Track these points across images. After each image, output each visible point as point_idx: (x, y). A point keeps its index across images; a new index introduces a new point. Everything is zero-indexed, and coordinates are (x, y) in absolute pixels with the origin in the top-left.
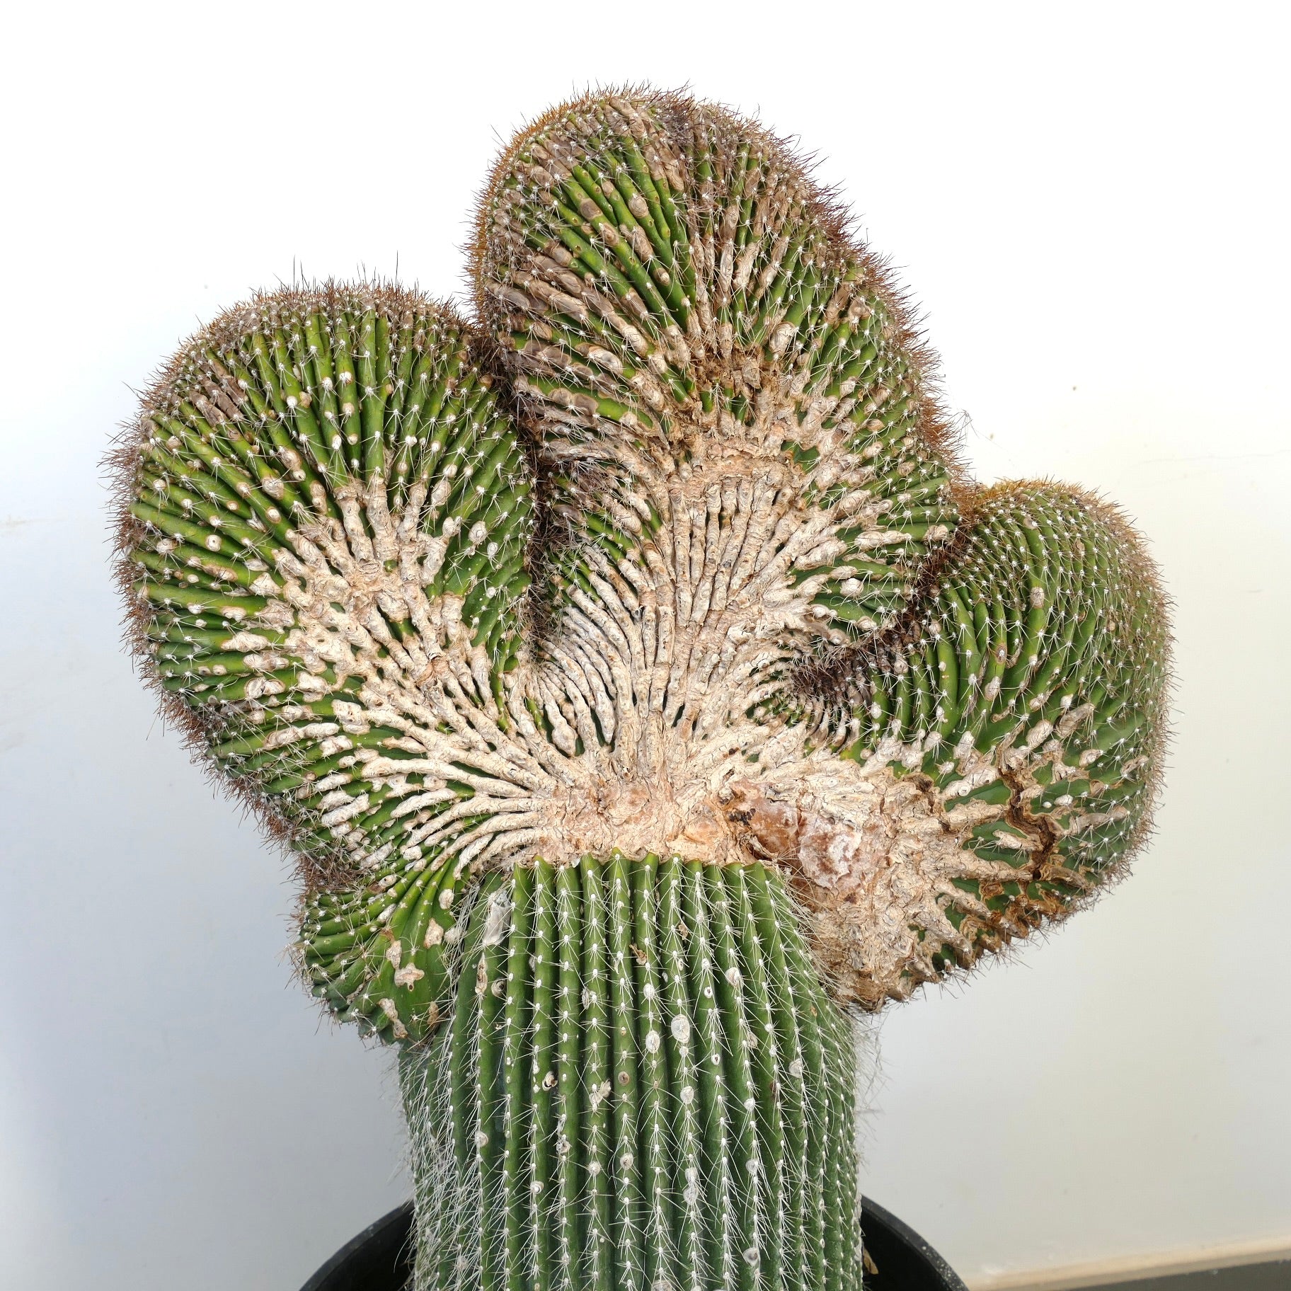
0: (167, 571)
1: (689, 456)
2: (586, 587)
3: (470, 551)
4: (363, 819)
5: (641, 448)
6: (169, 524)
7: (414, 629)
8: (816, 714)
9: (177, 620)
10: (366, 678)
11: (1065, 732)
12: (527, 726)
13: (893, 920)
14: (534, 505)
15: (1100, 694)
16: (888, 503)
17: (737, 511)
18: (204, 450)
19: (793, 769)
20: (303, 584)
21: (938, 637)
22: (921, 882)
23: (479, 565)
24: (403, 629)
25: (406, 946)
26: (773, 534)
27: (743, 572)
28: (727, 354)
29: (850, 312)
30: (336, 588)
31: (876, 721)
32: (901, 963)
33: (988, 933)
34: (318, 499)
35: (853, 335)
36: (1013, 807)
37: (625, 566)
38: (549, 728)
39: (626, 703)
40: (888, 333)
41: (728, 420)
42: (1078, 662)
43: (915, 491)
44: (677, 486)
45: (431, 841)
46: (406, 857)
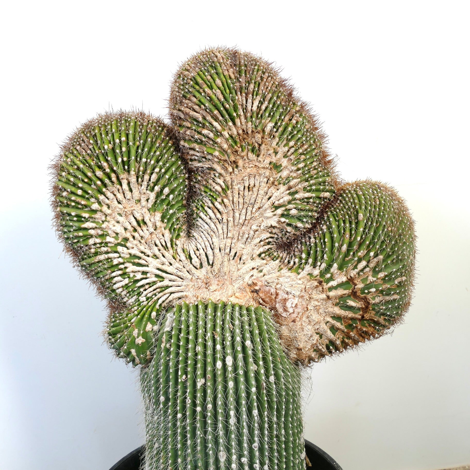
0: (65, 202)
1: (237, 167)
2: (204, 211)
3: (163, 197)
4: (126, 286)
5: (221, 164)
6: (66, 186)
7: (145, 223)
8: (283, 257)
9: (68, 218)
10: (128, 239)
11: (372, 265)
12: (183, 257)
13: (309, 330)
14: (186, 183)
15: (385, 253)
16: (307, 183)
17: (254, 186)
18: (78, 162)
19: (274, 275)
20: (109, 207)
21: (325, 230)
22: (320, 317)
23: (167, 202)
24: (141, 223)
25: (139, 330)
26: (267, 193)
27: (256, 206)
28: (250, 132)
29: (293, 119)
30: (119, 208)
31: (304, 259)
32: (313, 346)
33: (347, 338)
34: (114, 179)
35: (294, 127)
36: (353, 291)
37: (217, 204)
38: (191, 259)
39: (217, 251)
40: (307, 127)
41: (250, 154)
42: (376, 240)
43: (317, 180)
44: (233, 177)
45: (149, 295)
46: (141, 301)
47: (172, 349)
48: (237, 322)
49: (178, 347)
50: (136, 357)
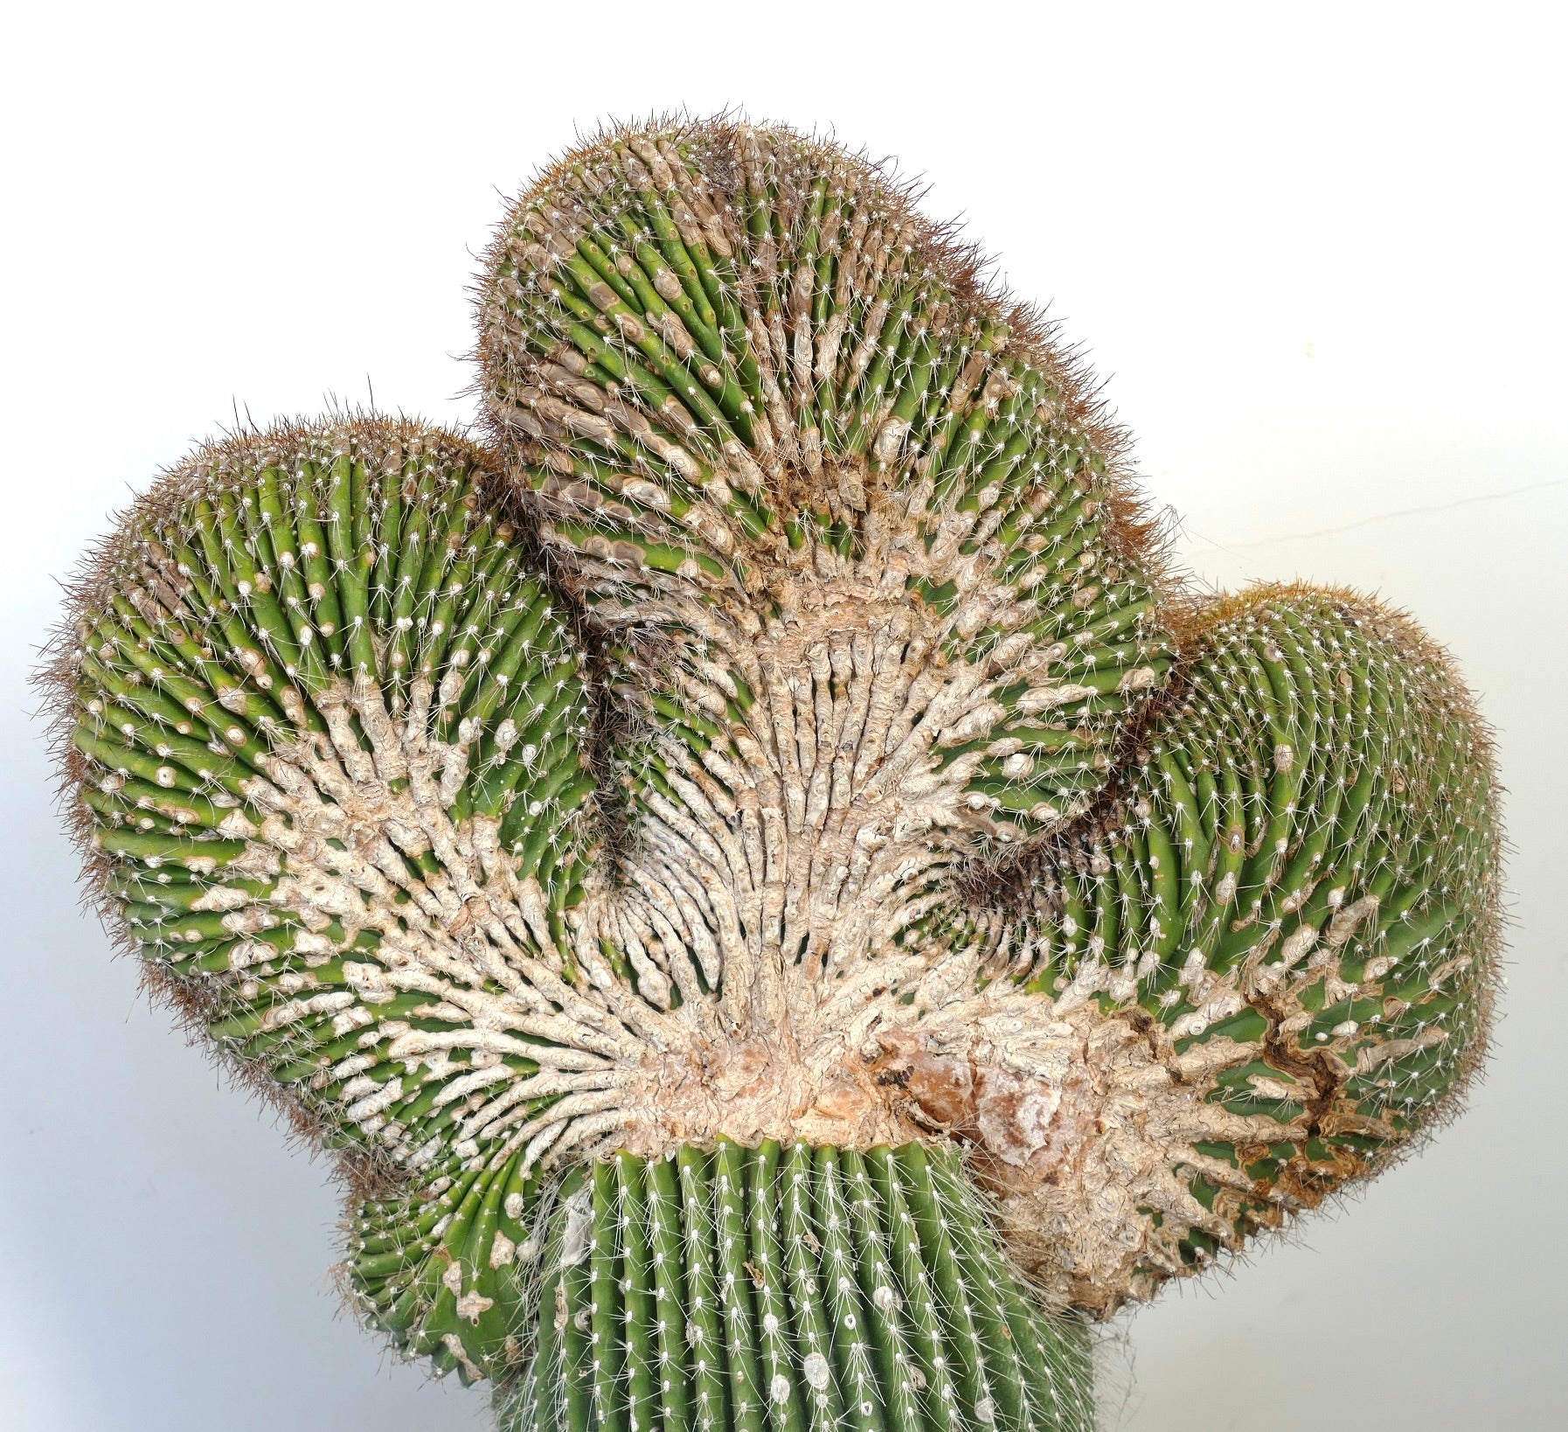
0: (116, 815)
1: (777, 610)
2: (664, 790)
3: (499, 759)
4: (398, 1109)
5: (712, 605)
6: (110, 756)
7: (439, 865)
8: (992, 933)
9: (136, 876)
10: (382, 931)
11: (1337, 938)
12: (603, 977)
13: (1111, 1202)
14: (584, 688)
15: (1386, 882)
16: (1061, 647)
17: (854, 675)
18: (142, 660)
19: (961, 1010)
20: (288, 821)
21: (1147, 822)
22: (1149, 1151)
23: (513, 775)
24: (425, 865)
25: (466, 1270)
26: (906, 700)
27: (868, 756)
28: (815, 468)
29: (985, 393)
30: (330, 821)
31: (1071, 940)
32: (1129, 1259)
33: (1257, 1208)
34: (294, 711)
35: (991, 425)
36: (1270, 1044)
37: (711, 759)
38: (633, 975)
39: (731, 938)
40: (1043, 415)
41: (826, 558)
42: (1349, 842)
43: (1098, 627)
44: (767, 649)
45: (487, 1133)
46: (460, 1154)
47: (595, 1338)
48: (833, 1222)
49: (620, 1331)
50: (467, 1362)
